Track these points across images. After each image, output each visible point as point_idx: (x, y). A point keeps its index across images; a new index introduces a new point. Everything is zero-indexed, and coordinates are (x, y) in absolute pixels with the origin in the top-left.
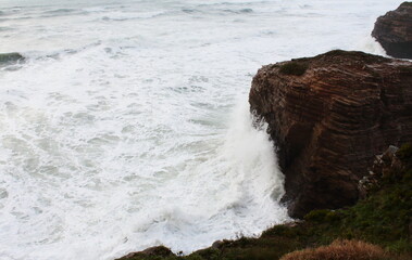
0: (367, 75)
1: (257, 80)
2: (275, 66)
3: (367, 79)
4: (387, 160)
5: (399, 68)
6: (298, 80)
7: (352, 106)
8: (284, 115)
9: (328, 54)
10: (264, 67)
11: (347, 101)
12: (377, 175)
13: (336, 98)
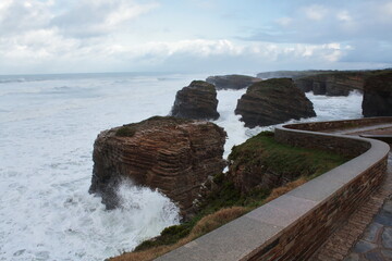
0: (180, 132)
1: (97, 143)
2: (111, 131)
3: (180, 135)
4: (208, 185)
5: (200, 126)
6: (131, 140)
7: (173, 155)
8: (123, 168)
9: (150, 119)
10: (102, 133)
11: (169, 152)
12: (204, 196)
13: (160, 150)
